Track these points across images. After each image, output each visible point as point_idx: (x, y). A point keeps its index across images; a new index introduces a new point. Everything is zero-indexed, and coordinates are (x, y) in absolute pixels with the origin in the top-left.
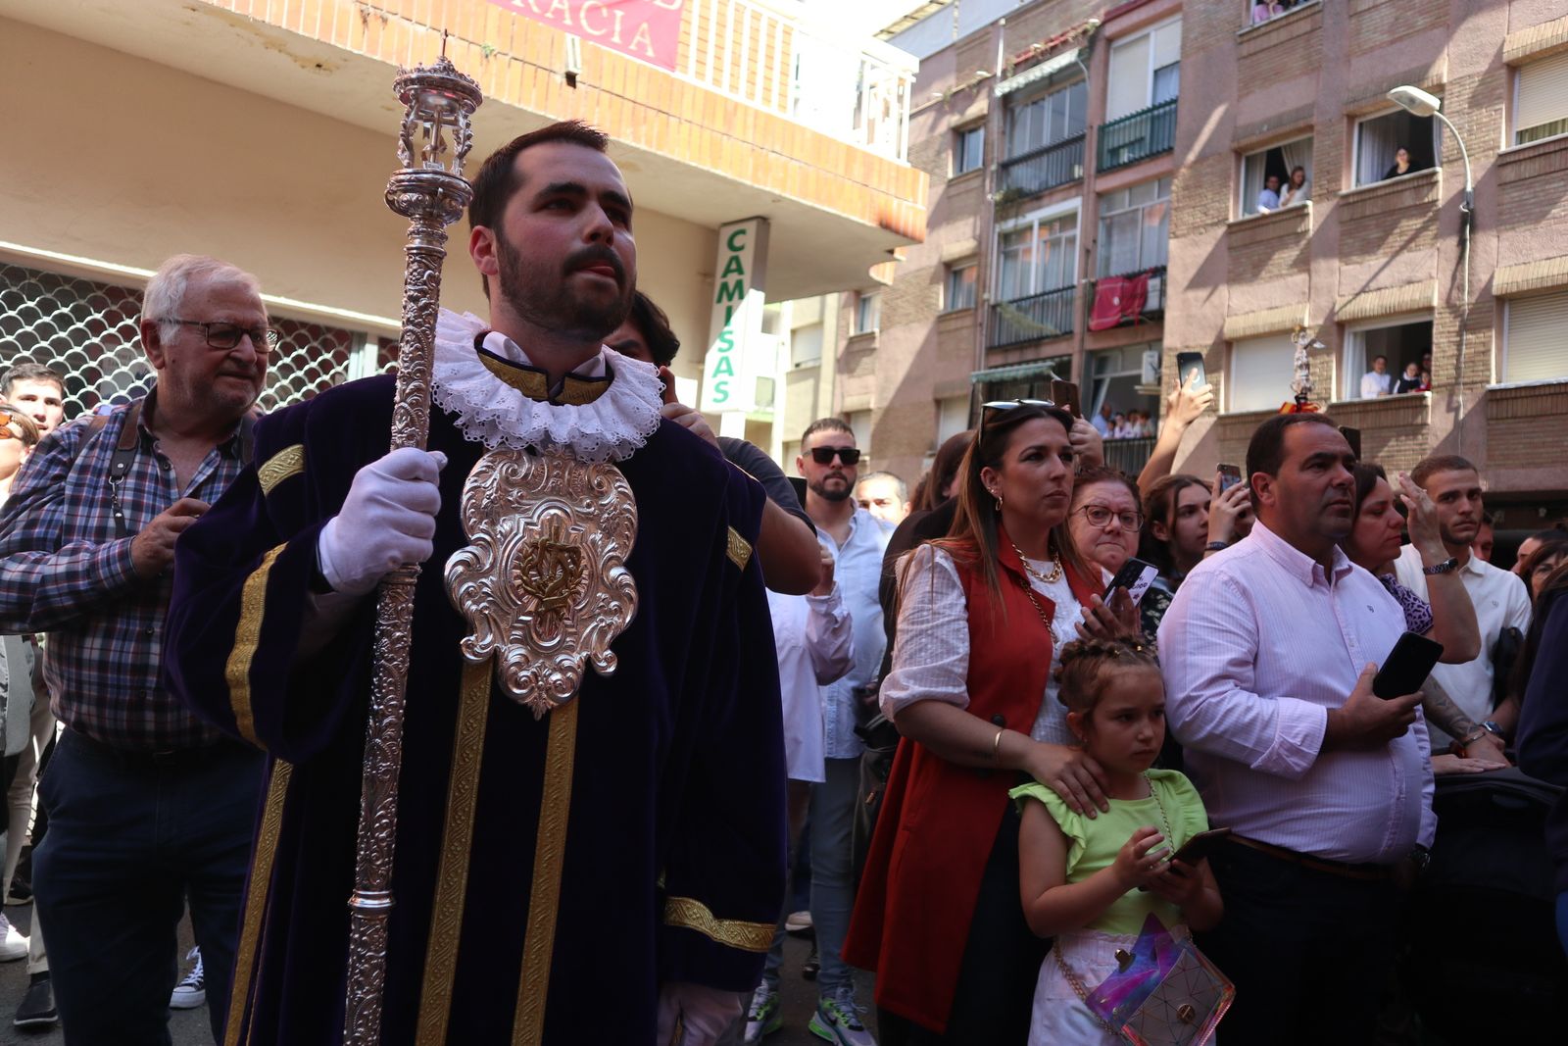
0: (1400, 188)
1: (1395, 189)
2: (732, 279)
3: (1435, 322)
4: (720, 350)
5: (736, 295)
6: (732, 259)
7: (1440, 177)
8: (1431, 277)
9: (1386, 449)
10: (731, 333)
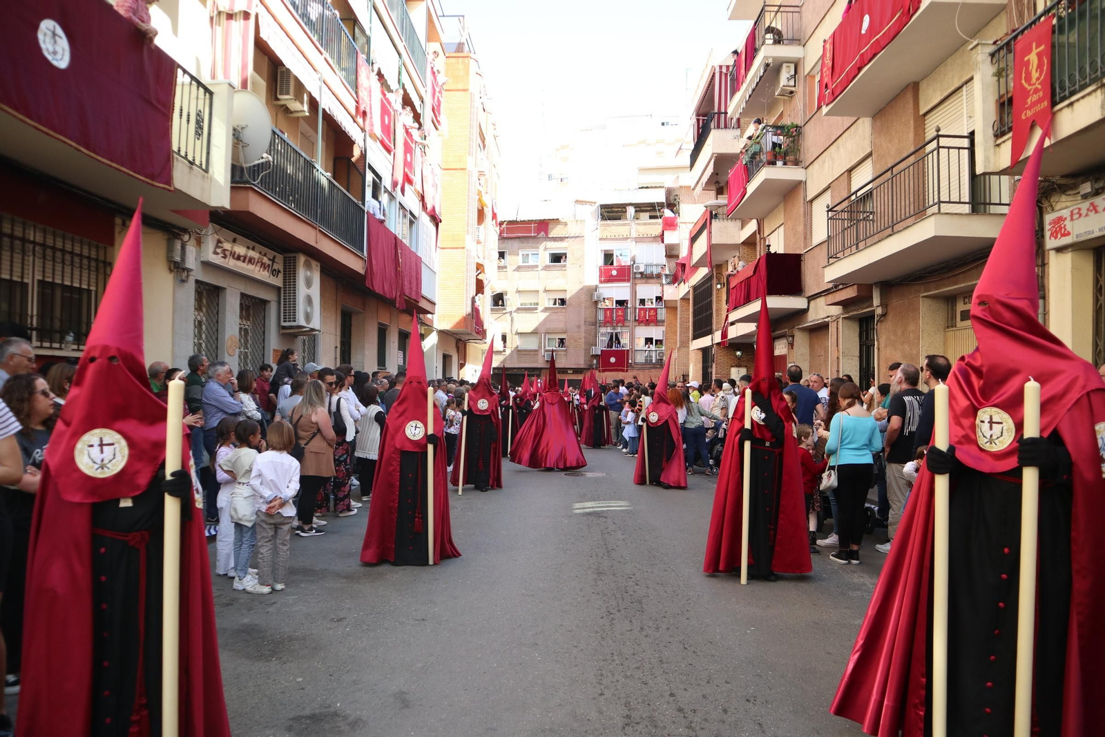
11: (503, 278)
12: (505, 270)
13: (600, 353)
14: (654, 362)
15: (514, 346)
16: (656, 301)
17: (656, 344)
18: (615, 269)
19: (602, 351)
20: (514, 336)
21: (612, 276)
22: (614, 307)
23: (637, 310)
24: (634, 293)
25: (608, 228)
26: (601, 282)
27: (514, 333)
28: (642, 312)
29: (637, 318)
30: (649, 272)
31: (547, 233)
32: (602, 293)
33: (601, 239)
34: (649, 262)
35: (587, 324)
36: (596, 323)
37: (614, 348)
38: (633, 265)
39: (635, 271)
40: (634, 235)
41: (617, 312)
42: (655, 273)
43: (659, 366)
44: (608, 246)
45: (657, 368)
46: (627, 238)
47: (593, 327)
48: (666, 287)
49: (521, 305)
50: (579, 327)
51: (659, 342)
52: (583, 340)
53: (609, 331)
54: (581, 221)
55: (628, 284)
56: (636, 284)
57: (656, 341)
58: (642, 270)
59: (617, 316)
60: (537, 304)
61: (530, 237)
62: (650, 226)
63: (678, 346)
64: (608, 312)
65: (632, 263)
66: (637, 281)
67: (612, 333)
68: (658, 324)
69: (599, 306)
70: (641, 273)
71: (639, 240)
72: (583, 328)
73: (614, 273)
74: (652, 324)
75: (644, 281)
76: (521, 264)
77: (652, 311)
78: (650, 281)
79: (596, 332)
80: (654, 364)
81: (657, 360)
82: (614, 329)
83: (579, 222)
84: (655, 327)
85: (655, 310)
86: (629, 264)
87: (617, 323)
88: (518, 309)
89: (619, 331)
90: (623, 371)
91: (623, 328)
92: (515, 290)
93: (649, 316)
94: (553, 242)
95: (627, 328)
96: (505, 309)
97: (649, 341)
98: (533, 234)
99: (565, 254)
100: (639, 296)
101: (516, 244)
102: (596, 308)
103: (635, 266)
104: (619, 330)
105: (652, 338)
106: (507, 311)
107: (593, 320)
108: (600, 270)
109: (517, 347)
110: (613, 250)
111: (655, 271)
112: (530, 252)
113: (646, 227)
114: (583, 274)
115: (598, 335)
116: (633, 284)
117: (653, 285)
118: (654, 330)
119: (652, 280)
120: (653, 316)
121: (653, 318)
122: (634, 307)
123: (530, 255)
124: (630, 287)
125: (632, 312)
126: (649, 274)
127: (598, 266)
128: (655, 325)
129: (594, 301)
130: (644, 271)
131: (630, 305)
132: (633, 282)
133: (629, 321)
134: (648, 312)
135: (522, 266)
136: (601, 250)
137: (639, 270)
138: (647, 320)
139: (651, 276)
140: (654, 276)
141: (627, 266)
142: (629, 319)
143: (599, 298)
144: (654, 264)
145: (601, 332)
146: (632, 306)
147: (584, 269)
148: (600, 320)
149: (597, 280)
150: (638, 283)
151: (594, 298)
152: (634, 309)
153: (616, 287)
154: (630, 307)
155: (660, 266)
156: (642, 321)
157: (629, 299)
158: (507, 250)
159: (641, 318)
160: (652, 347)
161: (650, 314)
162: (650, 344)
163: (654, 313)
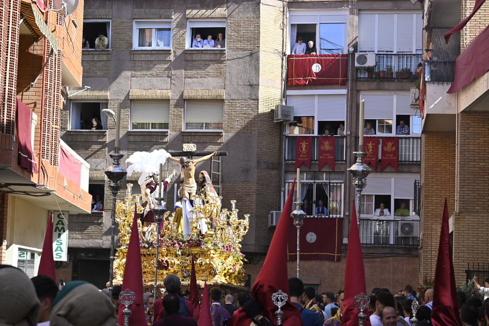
0: (93, 134)
2: (60, 226)
3: (105, 186)
4: (57, 244)
5: (62, 230)
6: (59, 221)
7: (107, 133)
8: (104, 169)
9: (87, 230)
10: (61, 240)
11: (99, 73)
12: (104, 58)
14: (392, 242)
16: (397, 125)
17: (397, 207)
18: (318, 60)
21: (311, 73)
22: (316, 134)
24: (354, 108)
26: (290, 88)
28: (370, 145)
30: (383, 67)
32: (292, 108)
34: (386, 48)
35: (264, 166)
36: (280, 164)
37: (315, 215)
38: (353, 54)
39: (357, 65)
41: (320, 144)
42: (395, 70)
43: (401, 252)
44: (306, 17)
45: (398, 255)
47: (274, 173)
48: (431, 88)
49: (134, 126)
50: (246, 171)
51: (402, 204)
52: (254, 197)
53: (305, 181)
55: (344, 91)
56: (358, 91)
57: (396, 201)
58: (371, 62)
59: (321, 152)
60: (166, 126)
63: (457, 210)
64: (304, 145)
65: (352, 49)
66: (360, 85)
67: (311, 185)
69: (289, 132)
70: (370, 70)
72: (254, 175)
73: (317, 68)
74: (388, 169)
75: (374, 85)
76: (135, 46)
77: (390, 144)
78: (386, 85)
79: (280, 182)
80: (391, 247)
81: (397, 239)
82: (314, 178)
84: (395, 175)
85: (395, 141)
86: (346, 52)
87: (321, 166)
88: (129, 135)
89: (324, 181)
90: (331, 259)
91: (332, 176)
92: (122, 98)
93: (384, 153)
95: (340, 176)
97: (382, 201)
99: (222, 30)
100: (365, 115)
101: (127, 9)
102: (281, 136)
103: (357, 55)
104: (324, 179)
105: (389, 196)
106: (107, 137)
107: (274, 159)
110: (315, 25)
111: (395, 65)
112: (152, 26)
114: (257, 69)
115: (283, 189)
116: (352, 90)
117: (392, 93)
118: (393, 179)
119: (390, 83)
120: (391, 153)
121: (392, 158)
122: (353, 135)
123: (154, 31)
124: (346, 97)
125: (351, 145)
126: (383, 71)
127: (285, 55)
128: (394, 171)
129: (276, 123)
130: (375, 66)
131: (347, 131)
132: (352, 87)
133: (344, 161)
134: (380, 146)
135: (140, 52)
136: (292, 25)
137: (364, 63)
138: (380, 161)
139: (389, 76)
140: (394, 76)
141: (343, 55)
142: (344, 159)
143: (288, 119)
144: (395, 52)
145: (289, 183)
146: (351, 133)
147: (258, 59)
148: (287, 159)
149: (282, 80)
150: (362, 88)
151: (277, 117)
152: (353, 139)
153: (319, 95)
154: (347, 135)
155: (406, 56)
156: (370, 162)
157: (345, 120)
158: (111, 21)
159: (369, 157)
160: (388, 213)
161: (385, 149)
162: (385, 208)
163: (394, 149)
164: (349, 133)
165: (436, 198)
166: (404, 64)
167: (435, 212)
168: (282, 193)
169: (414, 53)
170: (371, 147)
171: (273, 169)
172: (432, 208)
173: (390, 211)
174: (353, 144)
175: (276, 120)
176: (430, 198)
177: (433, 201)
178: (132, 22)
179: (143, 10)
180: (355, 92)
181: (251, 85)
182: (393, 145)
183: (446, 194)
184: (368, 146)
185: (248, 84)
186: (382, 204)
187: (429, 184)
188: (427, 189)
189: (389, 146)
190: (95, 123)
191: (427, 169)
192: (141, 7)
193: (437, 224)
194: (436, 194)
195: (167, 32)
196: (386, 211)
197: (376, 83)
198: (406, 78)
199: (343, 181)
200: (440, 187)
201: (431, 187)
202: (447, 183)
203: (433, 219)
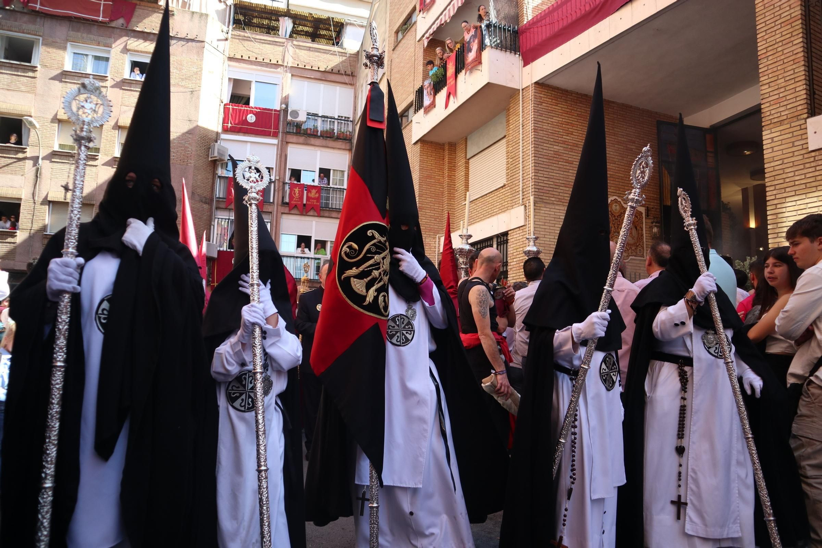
0: (9, 149)
1: (7, 148)
3: (22, 204)
7: (27, 150)
8: (22, 187)
11: (23, 88)
12: (30, 74)
13: (215, 255)
15: (36, 226)
16: (319, 176)
18: (251, 112)
19: (219, 252)
20: (38, 206)
21: (245, 122)
23: (287, 187)
24: (282, 157)
25: (246, 43)
26: (226, 130)
27: (39, 198)
28: (297, 190)
29: (287, 200)
30: (310, 125)
31: (128, 21)
32: (226, 150)
33: (231, 59)
35: (197, 198)
36: (212, 200)
38: (286, 110)
39: (289, 118)
40: (290, 61)
42: (319, 129)
44: (243, 72)
46: (277, 66)
47: (206, 206)
54: (201, 15)
55: (275, 141)
56: (287, 143)
57: (316, 241)
58: (302, 117)
60: (96, 150)
61: (96, 21)
62: (317, 54)
65: (283, 106)
66: (289, 138)
68: (322, 213)
69: (221, 172)
70: (298, 126)
71: (299, 72)
73: (251, 118)
74: (311, 213)
75: (302, 139)
76: (68, 67)
77: (314, 191)
78: (313, 141)
83: (196, 17)
84: (317, 219)
86: (279, 109)
88: (54, 154)
92: (51, 117)
93: (308, 199)
94: (141, 41)
95: (267, 216)
96: (23, 151)
97: (304, 241)
98: (101, 19)
100: (292, 164)
101: (62, 30)
102: (214, 174)
105: (310, 238)
106: (28, 155)
107: (206, 194)
108: (226, 110)
109: (44, 228)
110: (250, 82)
111: (320, 126)
112: (88, 52)
113: (311, 53)
114: (197, 108)
115: (213, 223)
116: (282, 141)
117: (317, 148)
118: (314, 223)
119: (316, 139)
120: (314, 199)
121: (315, 203)
122: (281, 180)
123: (90, 58)
124: (276, 147)
125: (279, 188)
126: (311, 129)
127: (222, 102)
128: (316, 215)
129: (211, 161)
130: (306, 122)
131: (276, 176)
132: (282, 138)
133: (271, 203)
134: (305, 192)
135: (72, 74)
136: (230, 79)
137: (296, 118)
138: (304, 205)
139: (315, 134)
140: (319, 134)
141: (275, 110)
142: (272, 201)
143: (223, 158)
144: (320, 115)
145: (218, 218)
146: (279, 178)
147: (198, 98)
148: (217, 196)
149: (218, 124)
150: (291, 141)
151: (213, 155)
152: (281, 184)
153: (252, 142)
154: (276, 180)
155: (329, 120)
156: (296, 206)
157: (274, 167)
158: (41, 39)
159: (295, 201)
160: (309, 251)
161: (309, 195)
162: (305, 247)
163: (317, 195)
164: (278, 178)
165: (429, 211)
166: (327, 127)
167: (429, 226)
168: (212, 227)
169: (336, 117)
170: (298, 192)
171: (205, 203)
172: (426, 221)
173: (310, 250)
174: (281, 188)
175: (211, 158)
176: (424, 211)
177: (427, 214)
178: (66, 44)
179: (79, 34)
180: (284, 143)
181: (190, 121)
182: (316, 192)
183: (440, 208)
184: (295, 190)
185: (187, 119)
186: (303, 244)
187: (423, 196)
188: (421, 200)
189: (313, 194)
190: (13, 139)
191: (421, 179)
192: (78, 31)
193: (430, 238)
194: (429, 206)
195: (104, 63)
196: (306, 250)
197: (303, 137)
198: (331, 138)
199: (270, 221)
200: (434, 200)
201: (425, 198)
202: (440, 196)
203: (427, 233)
